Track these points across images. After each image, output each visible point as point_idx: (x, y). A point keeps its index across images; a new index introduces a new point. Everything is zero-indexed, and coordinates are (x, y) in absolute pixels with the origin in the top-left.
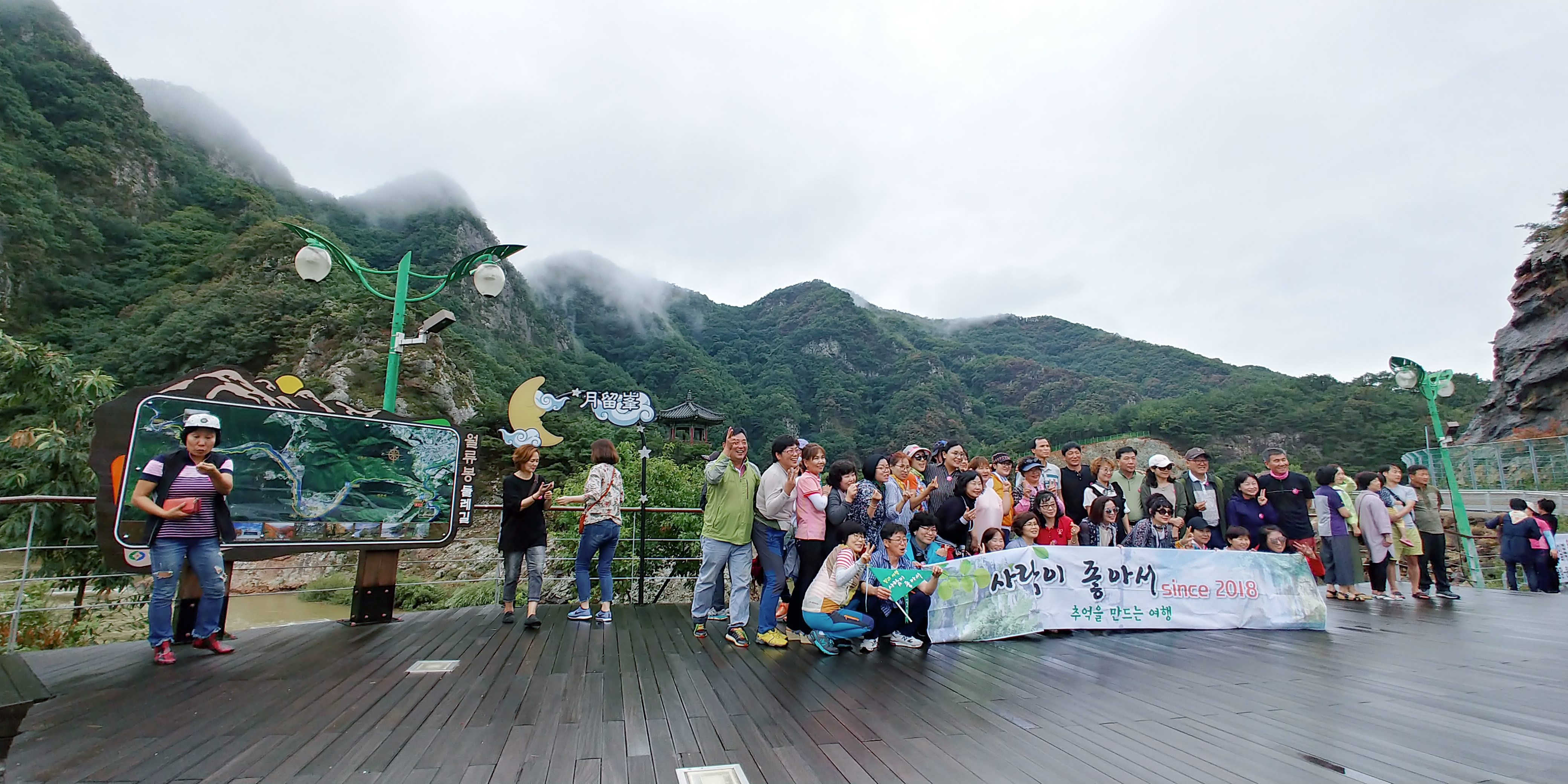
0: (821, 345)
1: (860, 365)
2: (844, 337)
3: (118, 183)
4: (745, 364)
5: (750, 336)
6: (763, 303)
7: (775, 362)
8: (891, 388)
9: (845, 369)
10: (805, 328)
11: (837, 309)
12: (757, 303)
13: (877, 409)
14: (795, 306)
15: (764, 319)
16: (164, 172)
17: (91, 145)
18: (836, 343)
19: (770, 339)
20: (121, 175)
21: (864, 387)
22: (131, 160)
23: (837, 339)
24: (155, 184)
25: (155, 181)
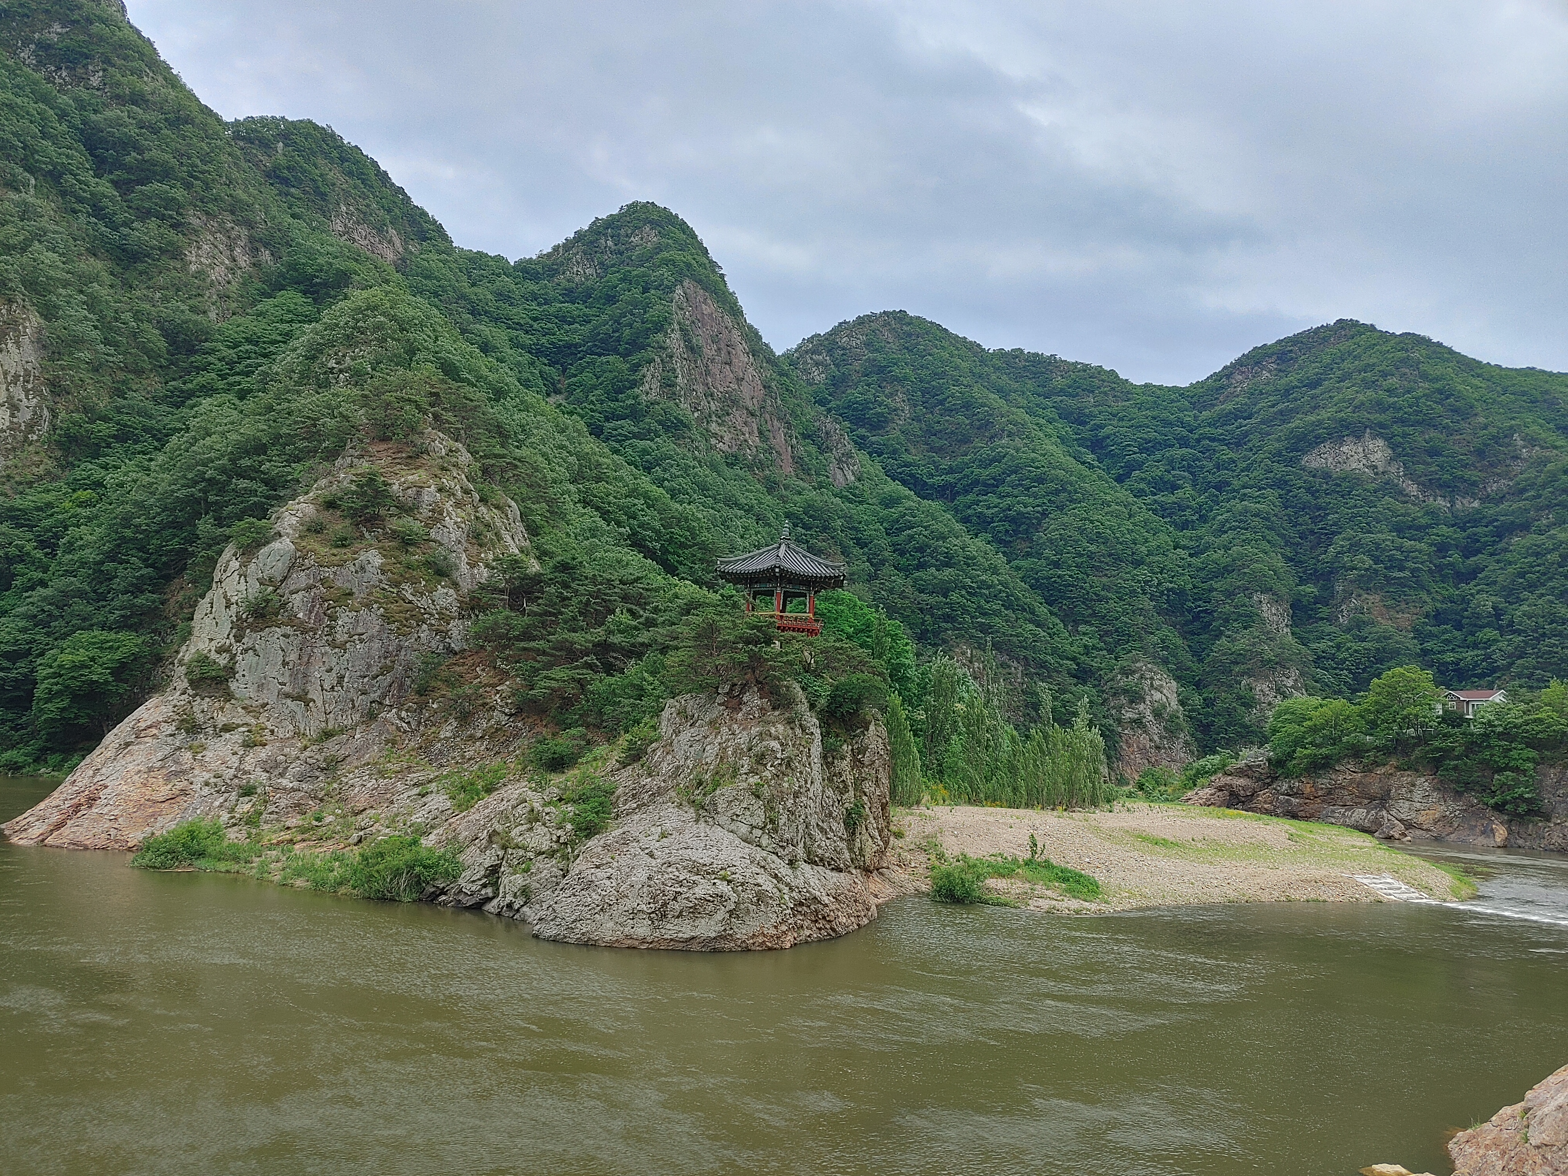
0: (1344, 449)
1: (1430, 484)
2: (1397, 429)
3: (193, 268)
4: (1186, 492)
5: (1198, 441)
6: (1228, 376)
7: (1244, 487)
8: (1503, 531)
9: (1400, 494)
10: (1312, 418)
11: (1385, 375)
12: (1216, 377)
13: (1472, 574)
14: (1293, 379)
15: (1229, 406)
16: (254, 246)
17: (163, 218)
18: (1380, 442)
19: (1239, 442)
20: (198, 255)
21: (1444, 529)
22: (213, 234)
23: (1381, 435)
24: (243, 264)
25: (243, 261)
